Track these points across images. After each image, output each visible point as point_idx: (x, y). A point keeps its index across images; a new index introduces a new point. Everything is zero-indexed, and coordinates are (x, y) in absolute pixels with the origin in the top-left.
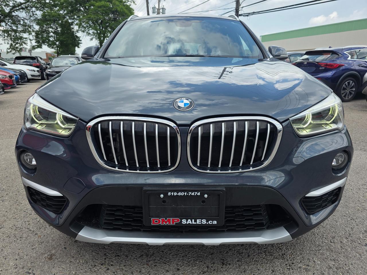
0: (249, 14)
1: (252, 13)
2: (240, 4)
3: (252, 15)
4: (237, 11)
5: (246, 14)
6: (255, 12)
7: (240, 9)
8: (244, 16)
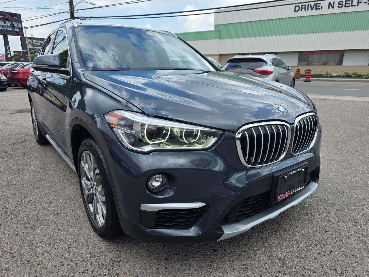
0: (86, 18)
1: (89, 17)
2: (74, 6)
3: (90, 19)
4: (72, 13)
5: (83, 17)
6: (93, 16)
7: (75, 11)
8: (81, 19)
